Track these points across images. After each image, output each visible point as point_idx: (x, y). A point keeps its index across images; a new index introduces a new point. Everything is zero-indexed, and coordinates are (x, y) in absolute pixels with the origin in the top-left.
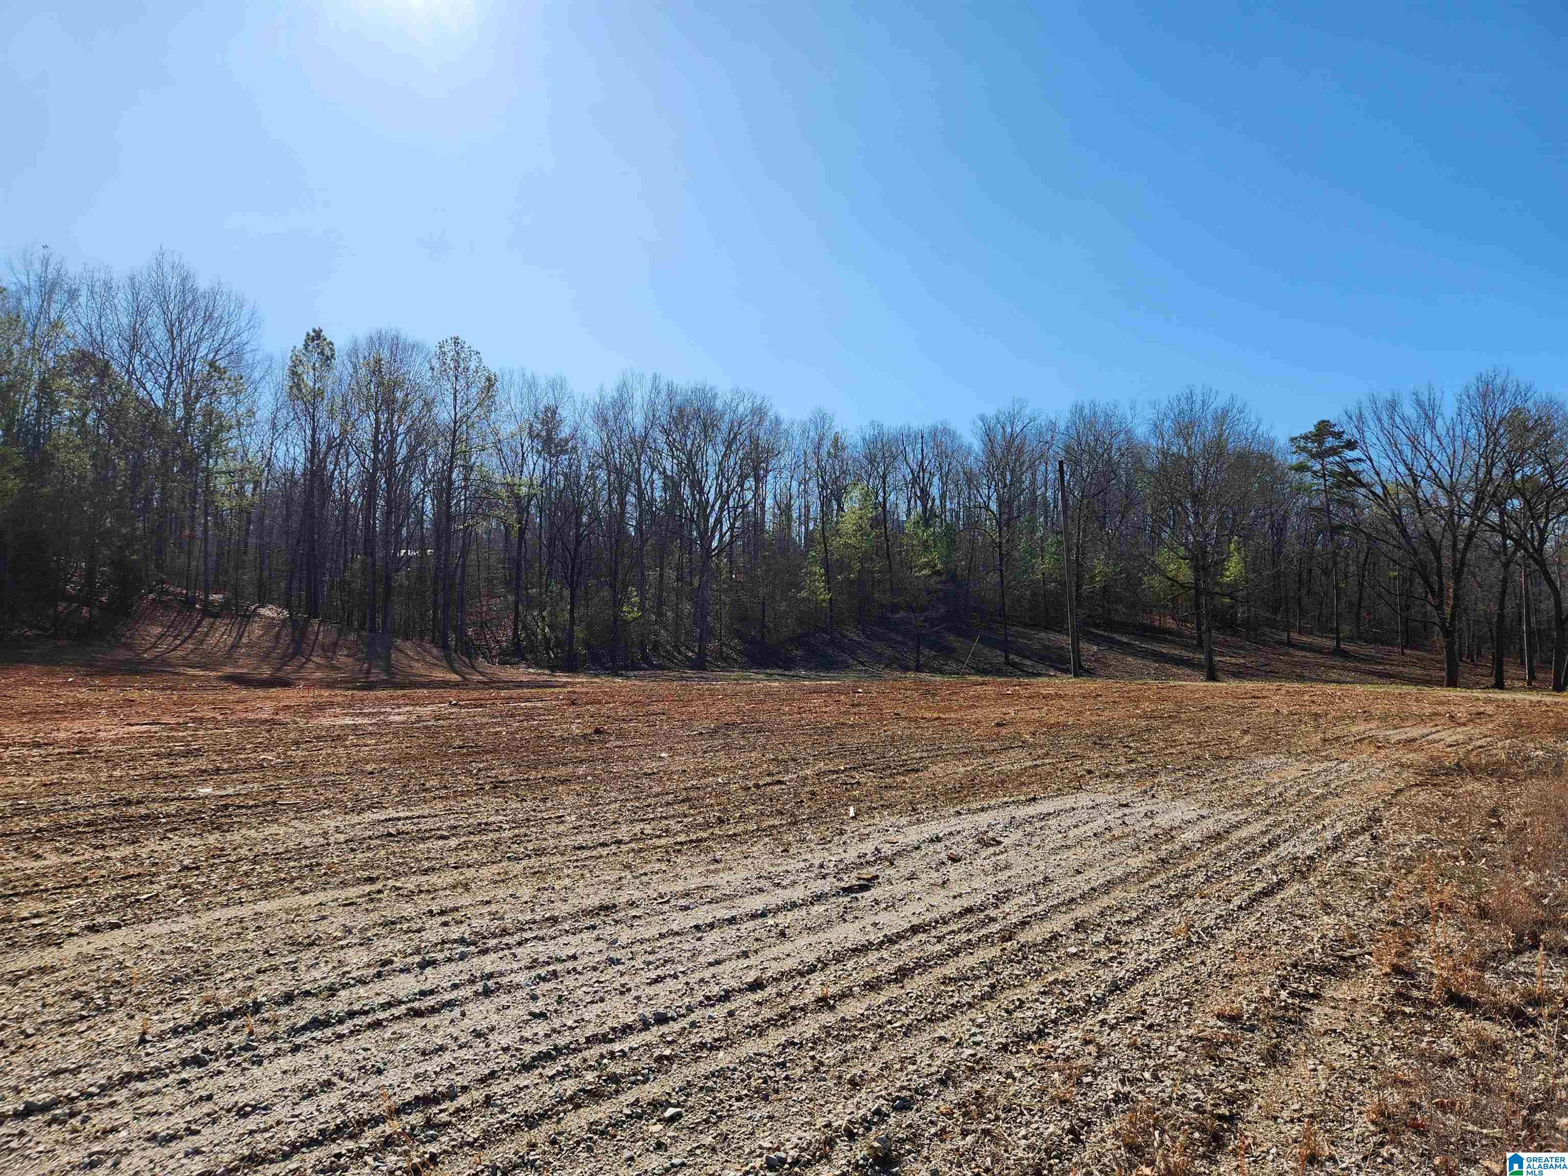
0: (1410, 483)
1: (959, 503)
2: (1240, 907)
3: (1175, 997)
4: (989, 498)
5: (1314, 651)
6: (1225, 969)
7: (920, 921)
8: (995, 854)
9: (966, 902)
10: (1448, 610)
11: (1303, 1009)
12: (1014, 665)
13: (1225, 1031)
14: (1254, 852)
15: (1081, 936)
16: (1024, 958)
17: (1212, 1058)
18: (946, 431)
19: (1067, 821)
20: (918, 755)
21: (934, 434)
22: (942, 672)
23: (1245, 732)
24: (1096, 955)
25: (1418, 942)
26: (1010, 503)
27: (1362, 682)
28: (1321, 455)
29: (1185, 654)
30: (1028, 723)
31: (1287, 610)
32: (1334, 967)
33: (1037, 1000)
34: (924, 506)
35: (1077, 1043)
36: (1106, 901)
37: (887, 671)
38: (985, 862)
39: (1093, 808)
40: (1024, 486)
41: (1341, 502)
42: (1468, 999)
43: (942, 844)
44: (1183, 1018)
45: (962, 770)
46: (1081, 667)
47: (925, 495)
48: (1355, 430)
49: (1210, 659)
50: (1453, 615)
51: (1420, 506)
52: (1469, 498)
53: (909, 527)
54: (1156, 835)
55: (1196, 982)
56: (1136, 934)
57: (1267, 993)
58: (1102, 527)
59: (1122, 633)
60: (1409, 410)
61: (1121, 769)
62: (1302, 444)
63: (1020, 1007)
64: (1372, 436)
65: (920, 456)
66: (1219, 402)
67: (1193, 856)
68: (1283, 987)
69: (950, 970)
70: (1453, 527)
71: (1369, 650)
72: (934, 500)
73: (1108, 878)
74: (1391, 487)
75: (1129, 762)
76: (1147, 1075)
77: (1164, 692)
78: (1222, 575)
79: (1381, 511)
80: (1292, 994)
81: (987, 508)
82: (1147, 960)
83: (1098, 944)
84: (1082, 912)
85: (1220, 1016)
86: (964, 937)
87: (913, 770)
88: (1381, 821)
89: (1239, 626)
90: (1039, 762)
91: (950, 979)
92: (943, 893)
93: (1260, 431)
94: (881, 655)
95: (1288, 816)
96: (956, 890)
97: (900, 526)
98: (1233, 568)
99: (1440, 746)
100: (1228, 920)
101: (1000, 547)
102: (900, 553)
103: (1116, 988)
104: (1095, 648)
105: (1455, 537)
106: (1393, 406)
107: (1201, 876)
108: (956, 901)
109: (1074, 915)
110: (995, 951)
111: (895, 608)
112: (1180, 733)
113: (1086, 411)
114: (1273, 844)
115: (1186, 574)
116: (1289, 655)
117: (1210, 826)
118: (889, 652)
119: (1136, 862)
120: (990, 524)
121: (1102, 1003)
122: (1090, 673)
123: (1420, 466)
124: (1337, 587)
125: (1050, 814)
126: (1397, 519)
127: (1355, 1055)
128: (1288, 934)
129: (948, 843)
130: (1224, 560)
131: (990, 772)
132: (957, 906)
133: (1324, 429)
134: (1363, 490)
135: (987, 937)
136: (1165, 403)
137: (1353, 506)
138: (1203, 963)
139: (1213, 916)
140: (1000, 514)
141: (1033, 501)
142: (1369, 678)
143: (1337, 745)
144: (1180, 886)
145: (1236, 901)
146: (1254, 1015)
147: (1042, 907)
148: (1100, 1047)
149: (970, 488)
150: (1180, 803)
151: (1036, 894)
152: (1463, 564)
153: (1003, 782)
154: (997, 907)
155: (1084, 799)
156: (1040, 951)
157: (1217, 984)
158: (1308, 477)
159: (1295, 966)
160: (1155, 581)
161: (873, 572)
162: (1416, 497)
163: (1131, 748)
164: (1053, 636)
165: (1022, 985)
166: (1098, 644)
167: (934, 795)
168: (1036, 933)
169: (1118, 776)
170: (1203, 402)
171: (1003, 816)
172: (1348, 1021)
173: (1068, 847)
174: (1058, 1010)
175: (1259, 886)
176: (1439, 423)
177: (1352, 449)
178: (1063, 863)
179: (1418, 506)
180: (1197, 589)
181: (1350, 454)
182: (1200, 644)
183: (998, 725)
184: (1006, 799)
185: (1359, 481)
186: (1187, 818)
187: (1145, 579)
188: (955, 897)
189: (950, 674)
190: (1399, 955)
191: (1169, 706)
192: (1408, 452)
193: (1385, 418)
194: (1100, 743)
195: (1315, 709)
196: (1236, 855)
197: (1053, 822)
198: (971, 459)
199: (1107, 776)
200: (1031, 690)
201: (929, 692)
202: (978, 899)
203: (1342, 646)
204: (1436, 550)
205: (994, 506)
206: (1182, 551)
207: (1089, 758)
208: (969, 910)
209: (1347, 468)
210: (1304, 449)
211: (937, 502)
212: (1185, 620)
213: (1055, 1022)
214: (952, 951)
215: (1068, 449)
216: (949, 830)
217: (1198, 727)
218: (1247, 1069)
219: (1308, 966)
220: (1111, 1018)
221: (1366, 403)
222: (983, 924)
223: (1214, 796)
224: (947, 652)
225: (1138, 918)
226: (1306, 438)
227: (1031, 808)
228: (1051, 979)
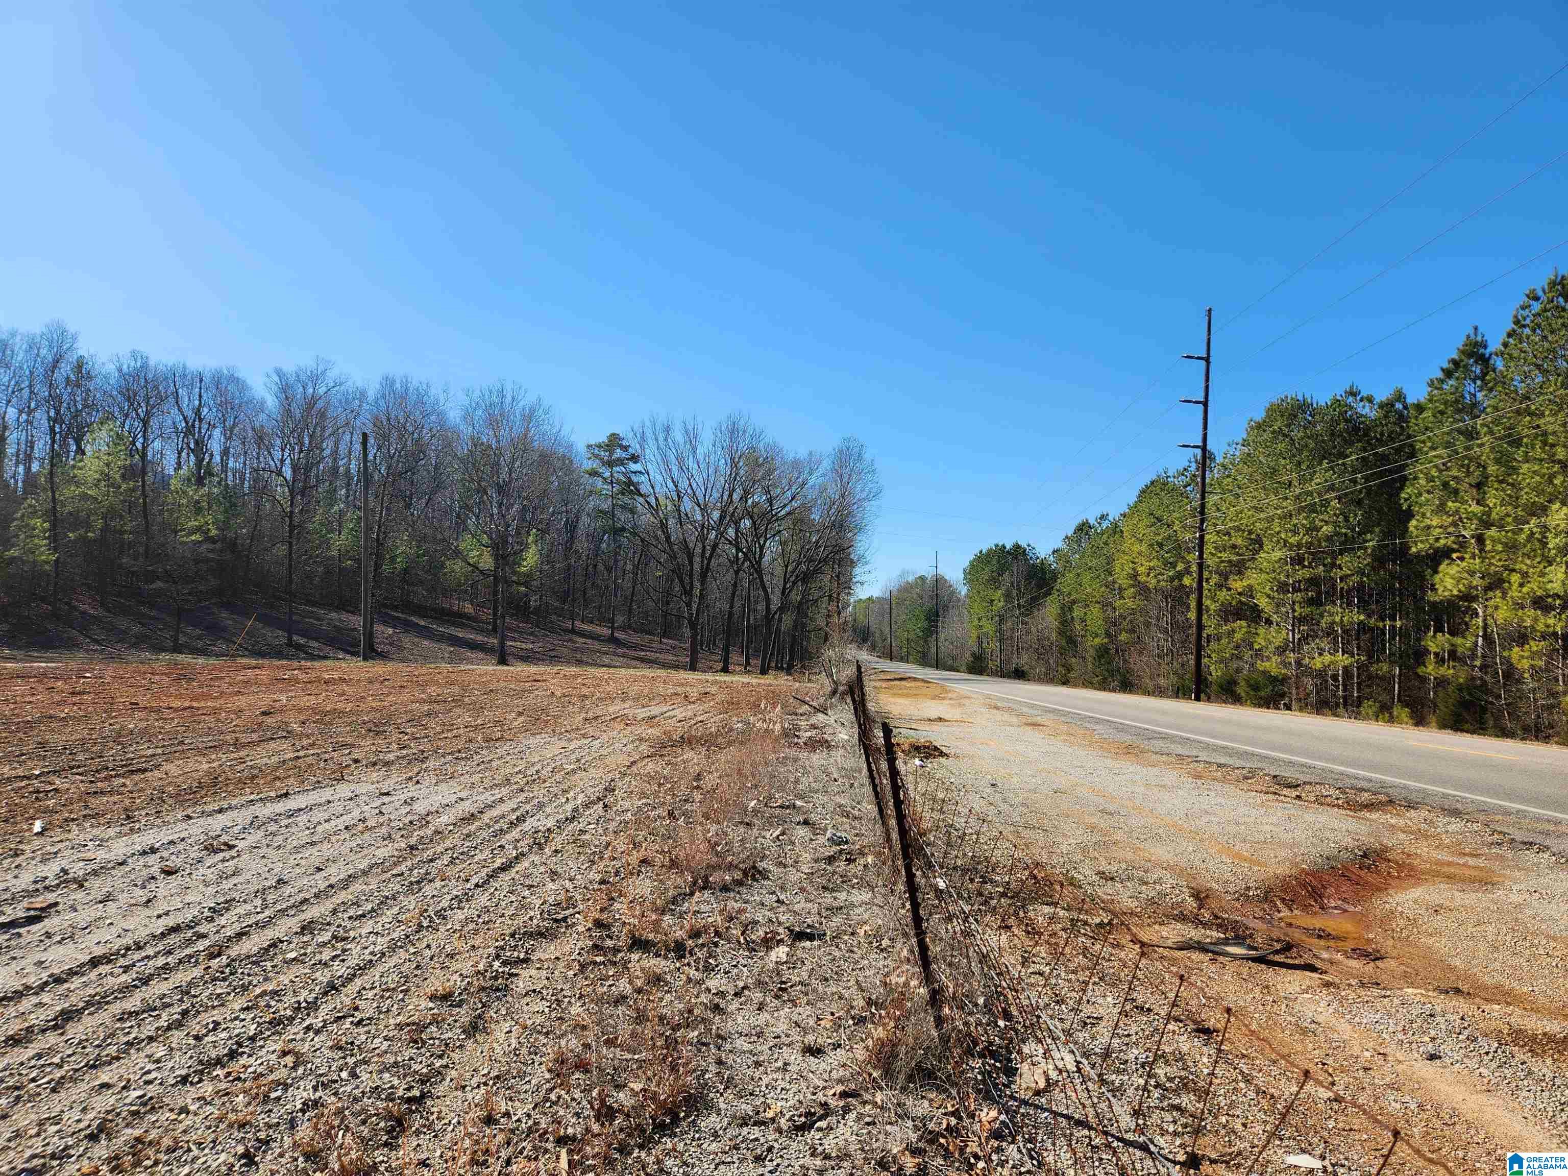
0: (676, 498)
1: (245, 464)
2: (477, 885)
3: (392, 986)
4: (282, 461)
5: (593, 638)
6: (448, 949)
7: (106, 951)
8: (223, 861)
9: (170, 922)
10: (695, 606)
11: (512, 975)
12: (299, 647)
13: (435, 1011)
14: (501, 830)
15: (305, 939)
16: (231, 974)
17: (416, 1042)
18: (234, 379)
19: (319, 815)
20: (150, 752)
21: (217, 381)
22: (204, 652)
23: (520, 714)
24: (318, 957)
25: (620, 896)
26: (308, 468)
27: (629, 667)
28: (610, 464)
29: (479, 638)
30: (300, 710)
31: (574, 600)
32: (547, 930)
33: (236, 1018)
34: (199, 462)
35: (274, 1057)
36: (343, 896)
37: (133, 651)
38: (209, 871)
39: (351, 799)
40: (325, 454)
41: (624, 507)
42: (647, 942)
43: (158, 855)
44: (396, 1006)
45: (205, 766)
46: (374, 650)
47: (200, 449)
48: (638, 446)
49: (502, 644)
50: (698, 610)
51: (682, 518)
52: (716, 515)
53: (174, 484)
54: (411, 822)
55: (417, 967)
56: (368, 926)
57: (481, 967)
58: (408, 506)
59: (422, 617)
60: (678, 435)
61: (391, 757)
62: (596, 452)
63: (214, 1029)
64: (650, 453)
65: (197, 403)
66: (527, 400)
67: (443, 840)
68: (498, 957)
69: (133, 1003)
70: (703, 538)
71: (635, 638)
72: (212, 455)
73: (350, 872)
74: (662, 500)
75: (401, 749)
76: (344, 1075)
77: (453, 676)
78: (520, 565)
79: (652, 519)
80: (505, 963)
81: (279, 473)
82: (371, 953)
83: (324, 944)
84: (312, 913)
85: (432, 998)
86: (161, 961)
87: (139, 770)
88: (614, 790)
89: (532, 613)
90: (301, 753)
91: (130, 1013)
92: (148, 912)
93: (562, 433)
94: (124, 632)
95: (539, 792)
96: (161, 907)
97: (165, 481)
98: (531, 558)
99: (673, 722)
100: (460, 901)
101: (291, 517)
102: (161, 512)
103: (332, 988)
104: (390, 631)
105: (704, 547)
106: (667, 430)
107: (446, 859)
108: (160, 920)
109: (302, 916)
110: (197, 972)
111: (152, 577)
112: (459, 716)
113: (398, 385)
114: (520, 820)
115: (487, 562)
116: (571, 640)
117: (467, 807)
118: (136, 629)
119: (383, 852)
120: (281, 492)
121: (313, 1006)
122: (383, 656)
123: (683, 484)
124: (615, 582)
125: (300, 810)
126: (664, 526)
127: (547, 1010)
128: (515, 905)
129: (165, 854)
130: (522, 551)
131: (239, 768)
132: (159, 926)
133: (614, 441)
134: (641, 500)
135: (191, 956)
136: (477, 393)
137: (633, 511)
138: (428, 946)
139: (449, 897)
140: (294, 481)
141: (335, 471)
142: (634, 663)
143: (594, 724)
144: (422, 871)
145: (474, 880)
146: (465, 989)
147: (267, 913)
148: (298, 1055)
149: (259, 448)
150: (443, 787)
151: (264, 900)
152: (708, 569)
153: (254, 777)
154: (212, 920)
155: (344, 790)
156: (253, 963)
157: (437, 965)
158: (599, 482)
159: (513, 935)
160: (458, 566)
161: (122, 533)
162: (679, 511)
163: (407, 734)
164: (344, 616)
165: (222, 1005)
166: (394, 627)
167: (161, 798)
168: (251, 945)
169: (387, 764)
170: (513, 398)
171: (243, 817)
172: (548, 979)
173: (313, 844)
174: (259, 1024)
175: (498, 863)
176: (700, 450)
177: (635, 463)
178: (303, 862)
179: (680, 517)
180: (496, 578)
181: (633, 467)
182: (495, 630)
183: (264, 713)
184: (252, 797)
185: (638, 491)
186: (445, 802)
187: (448, 563)
188: (159, 916)
189: (217, 656)
190: (602, 910)
191: (456, 690)
192: (675, 469)
193: (661, 439)
194: (376, 730)
195: (585, 691)
196: (484, 834)
197: (303, 818)
198: (262, 417)
199: (374, 764)
200: (313, 675)
201: (184, 676)
202: (188, 915)
203: (616, 634)
204: (690, 556)
205: (288, 472)
206: (485, 539)
207: (359, 747)
208: (175, 929)
209: (629, 478)
210: (596, 456)
211: (217, 458)
212: (482, 605)
213: (252, 1039)
214: (140, 979)
215: (376, 422)
216: (170, 838)
217: (480, 709)
218: (447, 1045)
219: (525, 933)
220: (318, 1023)
221: (648, 423)
222: (189, 942)
223: (476, 778)
224: (216, 630)
225: (373, 910)
226: (599, 446)
227: (281, 804)
228: (258, 991)
